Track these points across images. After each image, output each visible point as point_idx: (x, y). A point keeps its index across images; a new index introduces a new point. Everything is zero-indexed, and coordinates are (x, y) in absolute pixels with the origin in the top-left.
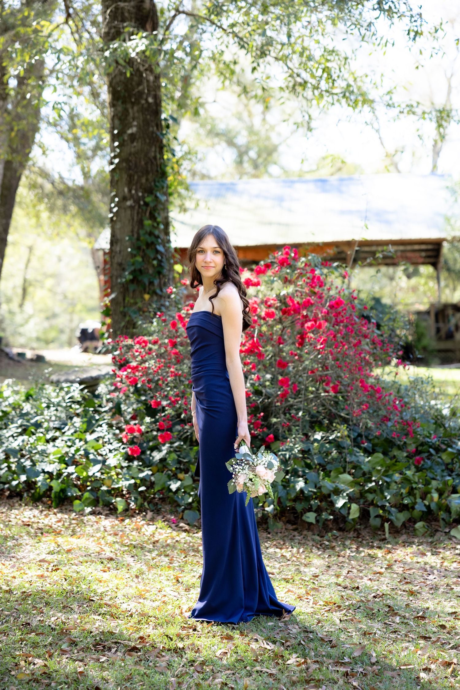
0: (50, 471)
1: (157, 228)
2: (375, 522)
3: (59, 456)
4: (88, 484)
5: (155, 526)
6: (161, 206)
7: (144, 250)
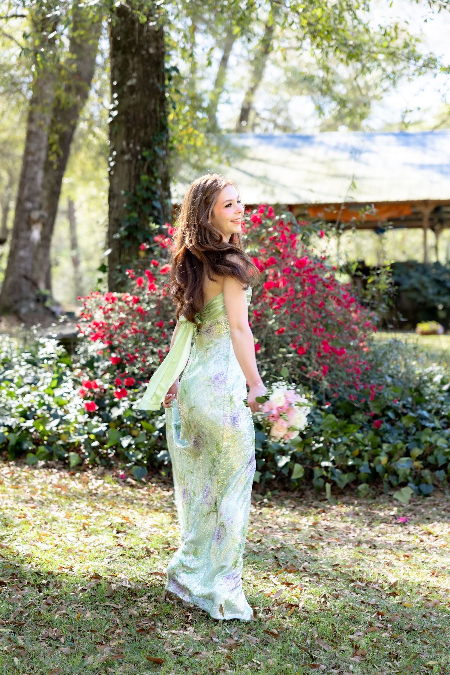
0: (10, 424)
1: (155, 183)
2: (318, 482)
3: (21, 410)
4: (46, 438)
5: (102, 481)
6: (158, 161)
7: (140, 206)
